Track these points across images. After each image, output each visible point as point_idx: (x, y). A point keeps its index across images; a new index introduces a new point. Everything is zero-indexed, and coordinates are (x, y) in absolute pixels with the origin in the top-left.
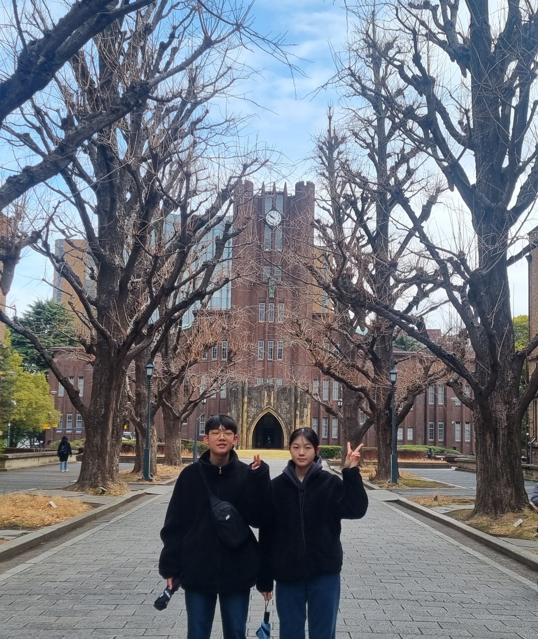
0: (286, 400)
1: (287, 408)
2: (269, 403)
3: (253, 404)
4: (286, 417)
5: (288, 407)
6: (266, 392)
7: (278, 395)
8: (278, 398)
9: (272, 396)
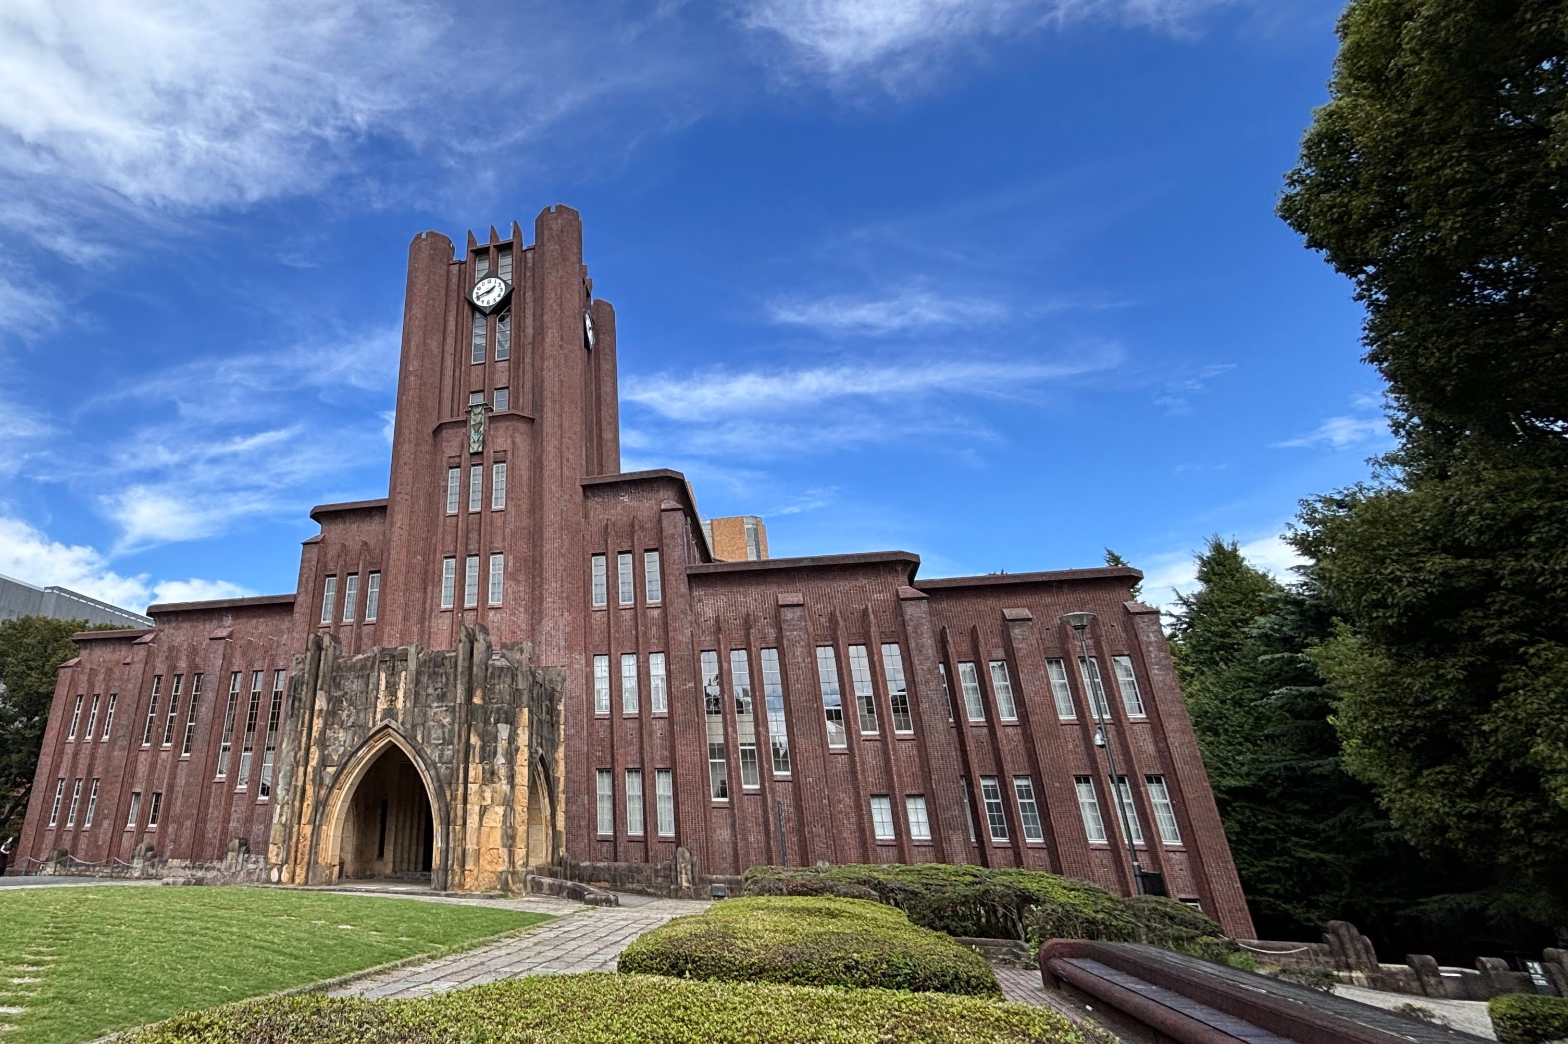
0: (442, 698)
1: (443, 726)
2: (390, 713)
3: (344, 717)
4: (441, 756)
5: (446, 721)
6: (383, 676)
7: (417, 682)
8: (417, 694)
9: (402, 684)
